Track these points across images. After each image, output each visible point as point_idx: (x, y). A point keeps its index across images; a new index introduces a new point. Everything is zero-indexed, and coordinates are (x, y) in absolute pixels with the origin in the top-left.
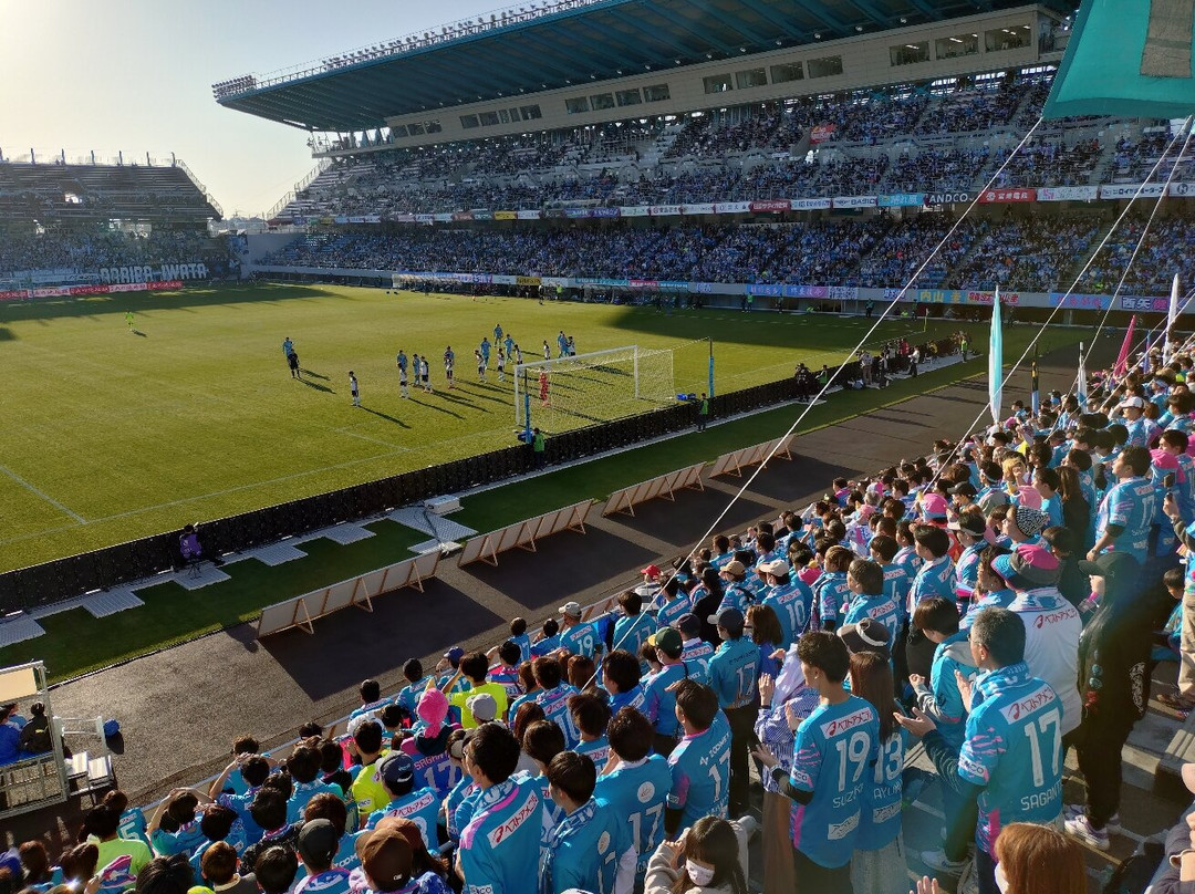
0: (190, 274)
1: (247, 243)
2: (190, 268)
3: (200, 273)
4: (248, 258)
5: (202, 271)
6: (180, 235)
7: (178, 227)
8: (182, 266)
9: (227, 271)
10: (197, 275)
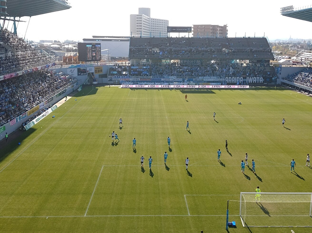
0: (257, 81)
1: (281, 70)
2: (257, 79)
3: (260, 81)
4: (280, 76)
5: (261, 80)
6: (258, 65)
7: (259, 61)
8: (254, 78)
9: (271, 81)
10: (259, 81)
